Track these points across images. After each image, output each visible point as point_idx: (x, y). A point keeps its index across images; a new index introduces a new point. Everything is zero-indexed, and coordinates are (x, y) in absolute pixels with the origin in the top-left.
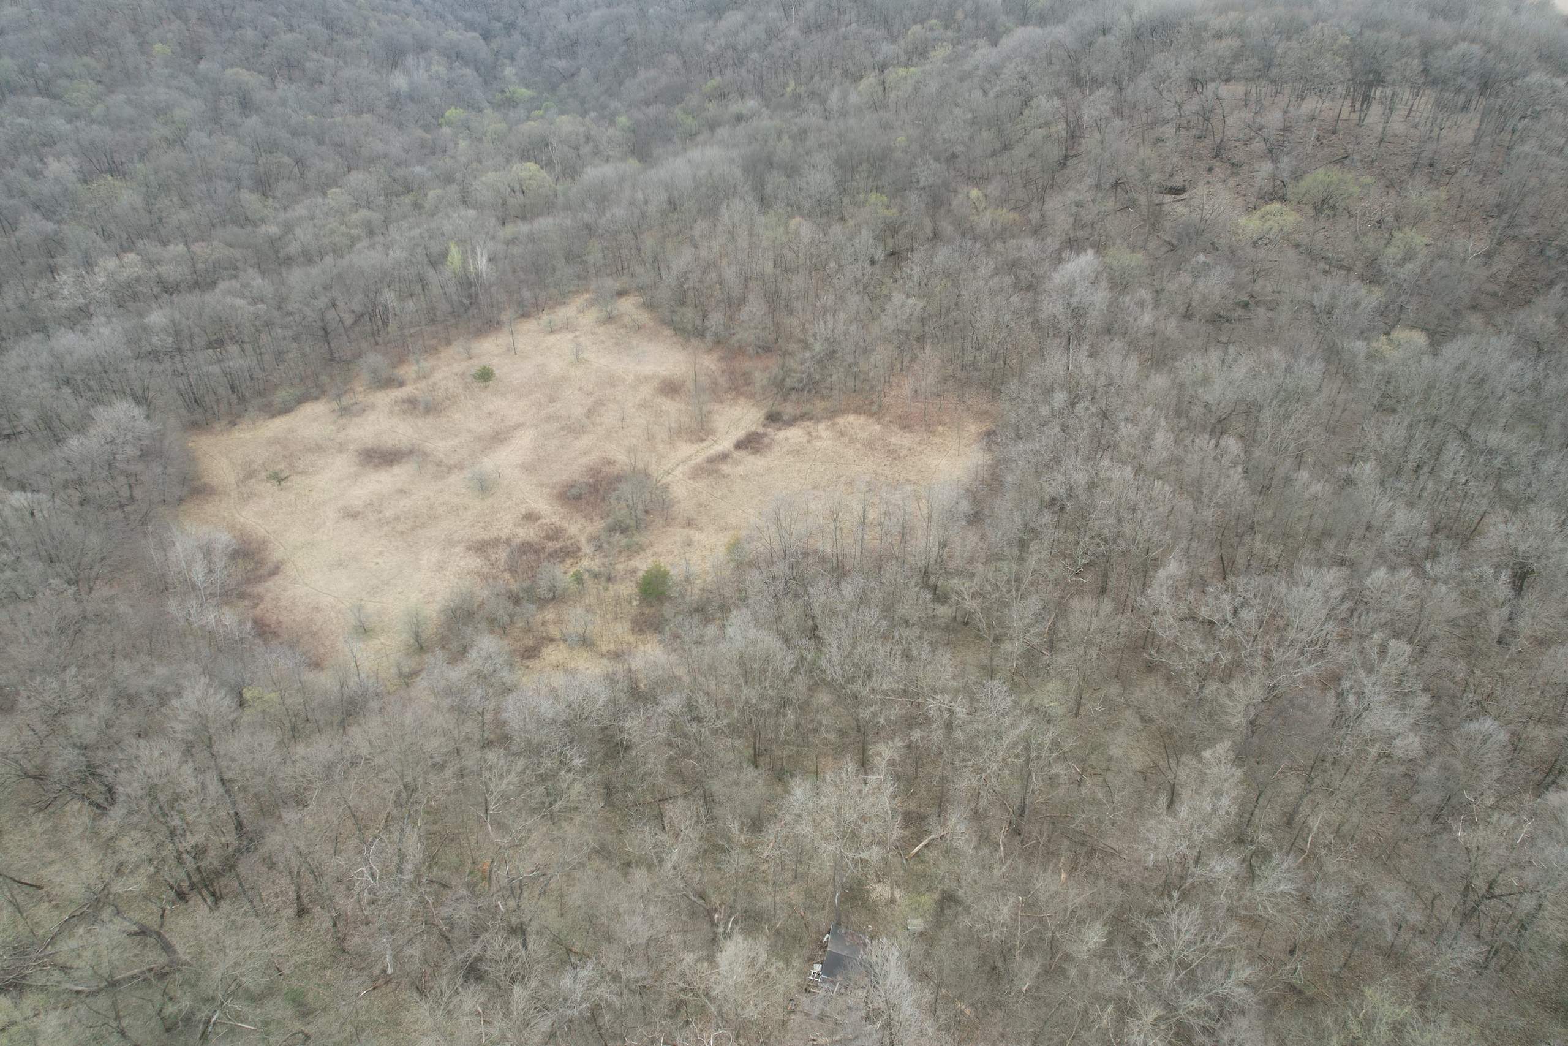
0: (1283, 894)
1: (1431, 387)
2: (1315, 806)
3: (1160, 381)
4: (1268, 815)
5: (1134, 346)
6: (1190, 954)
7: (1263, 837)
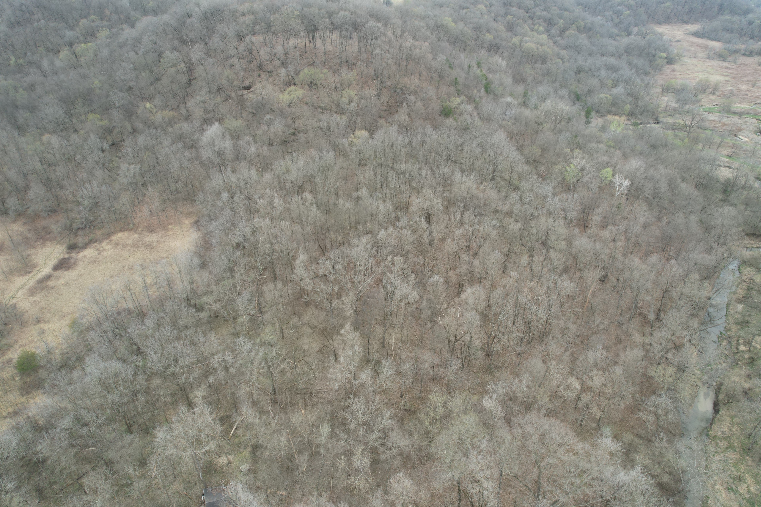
0: (391, 375)
1: (375, 152)
2: (390, 334)
3: (268, 176)
4: (375, 346)
5: (251, 163)
6: (366, 417)
7: (376, 356)
